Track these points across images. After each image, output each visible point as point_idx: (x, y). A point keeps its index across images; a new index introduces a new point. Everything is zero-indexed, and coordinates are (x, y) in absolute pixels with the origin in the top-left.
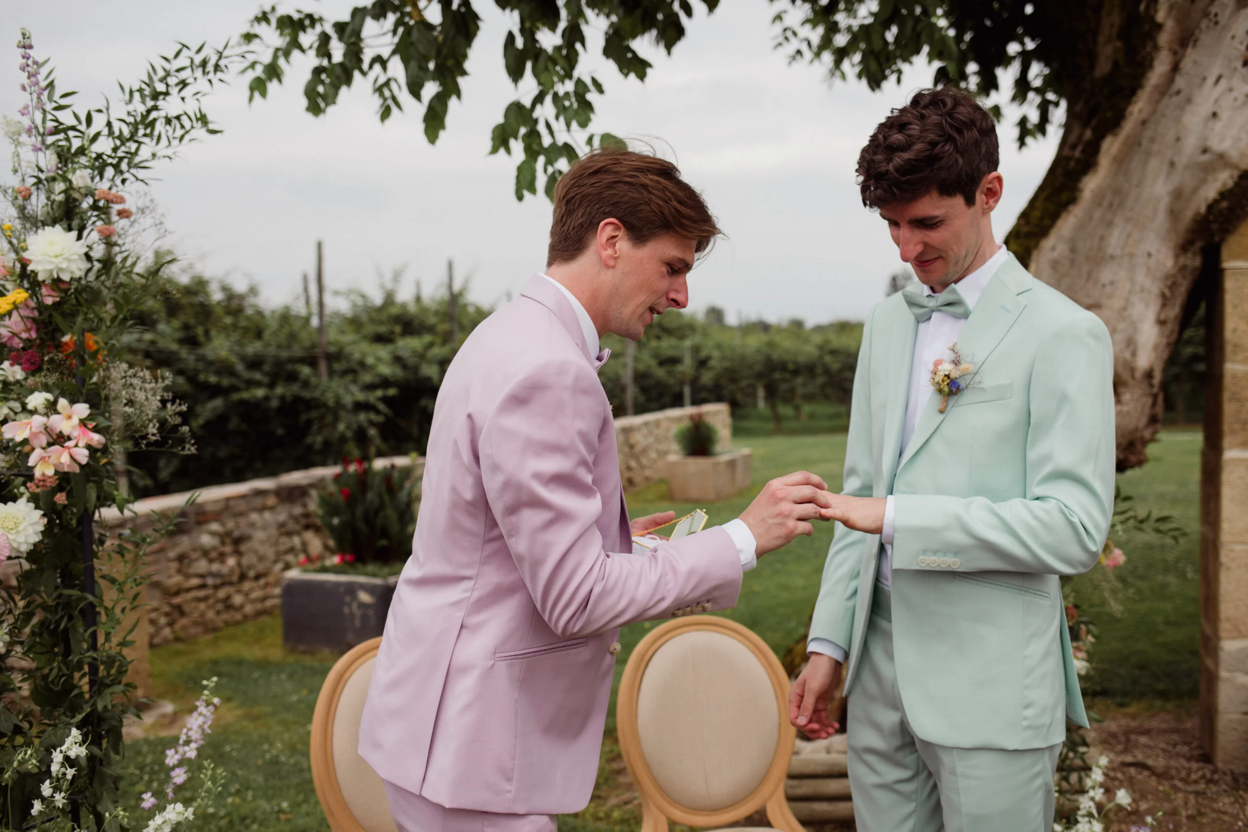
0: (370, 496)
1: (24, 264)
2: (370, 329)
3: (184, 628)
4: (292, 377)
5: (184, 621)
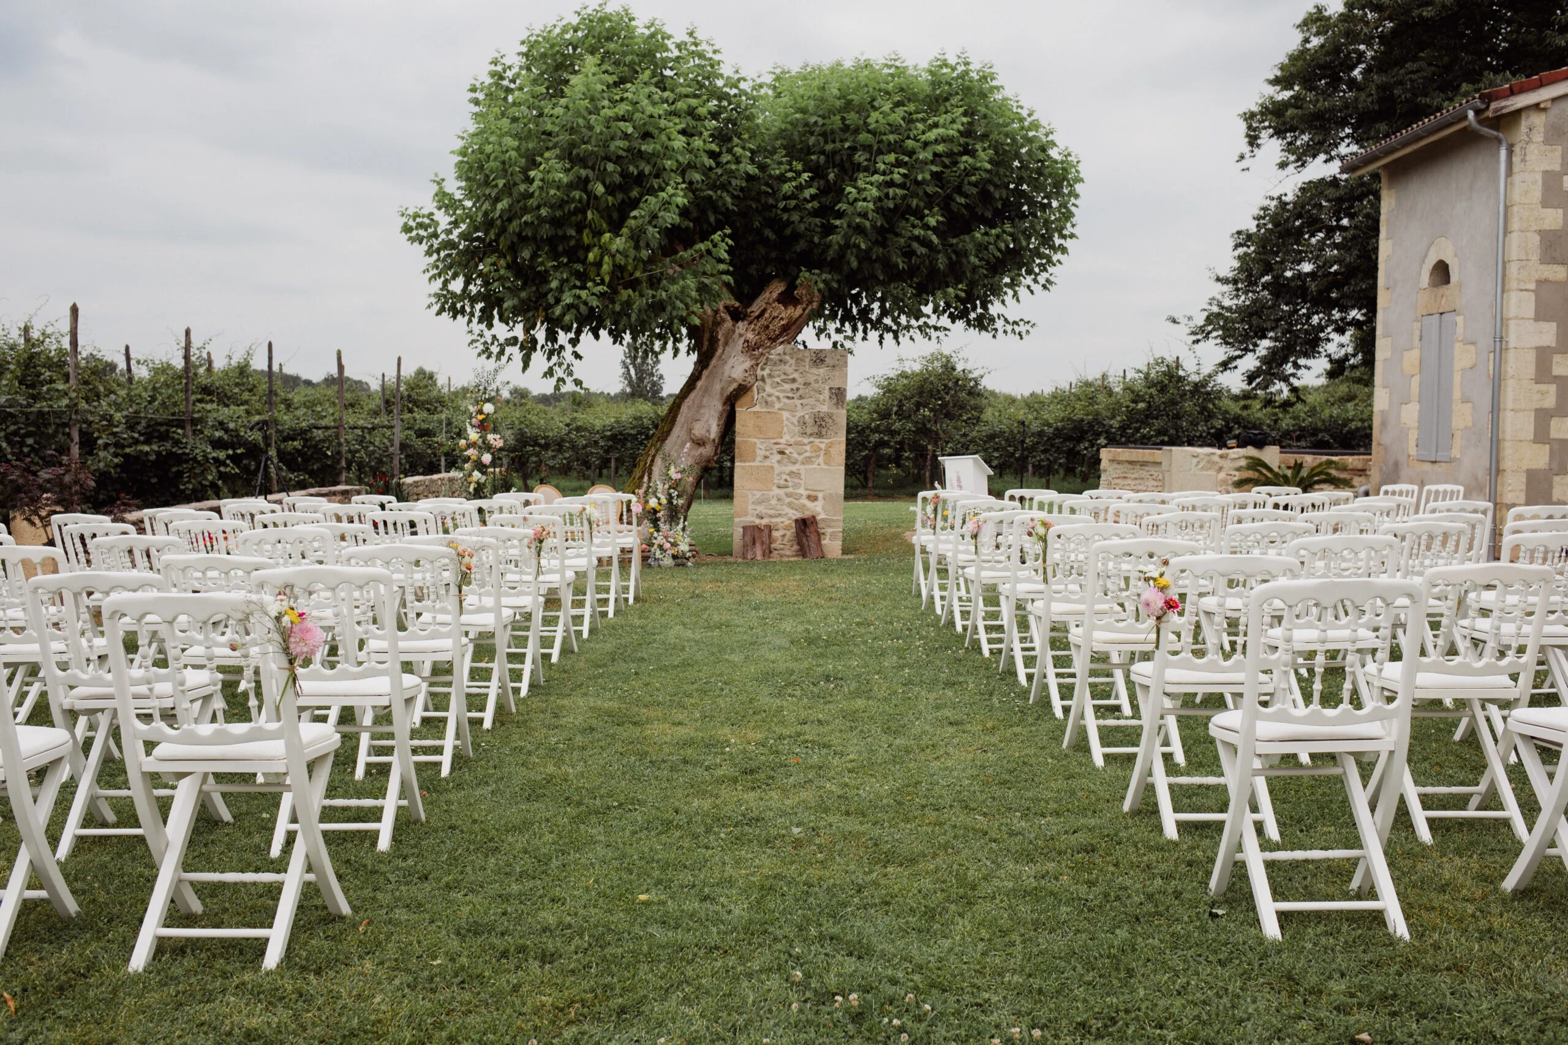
4: (166, 437)
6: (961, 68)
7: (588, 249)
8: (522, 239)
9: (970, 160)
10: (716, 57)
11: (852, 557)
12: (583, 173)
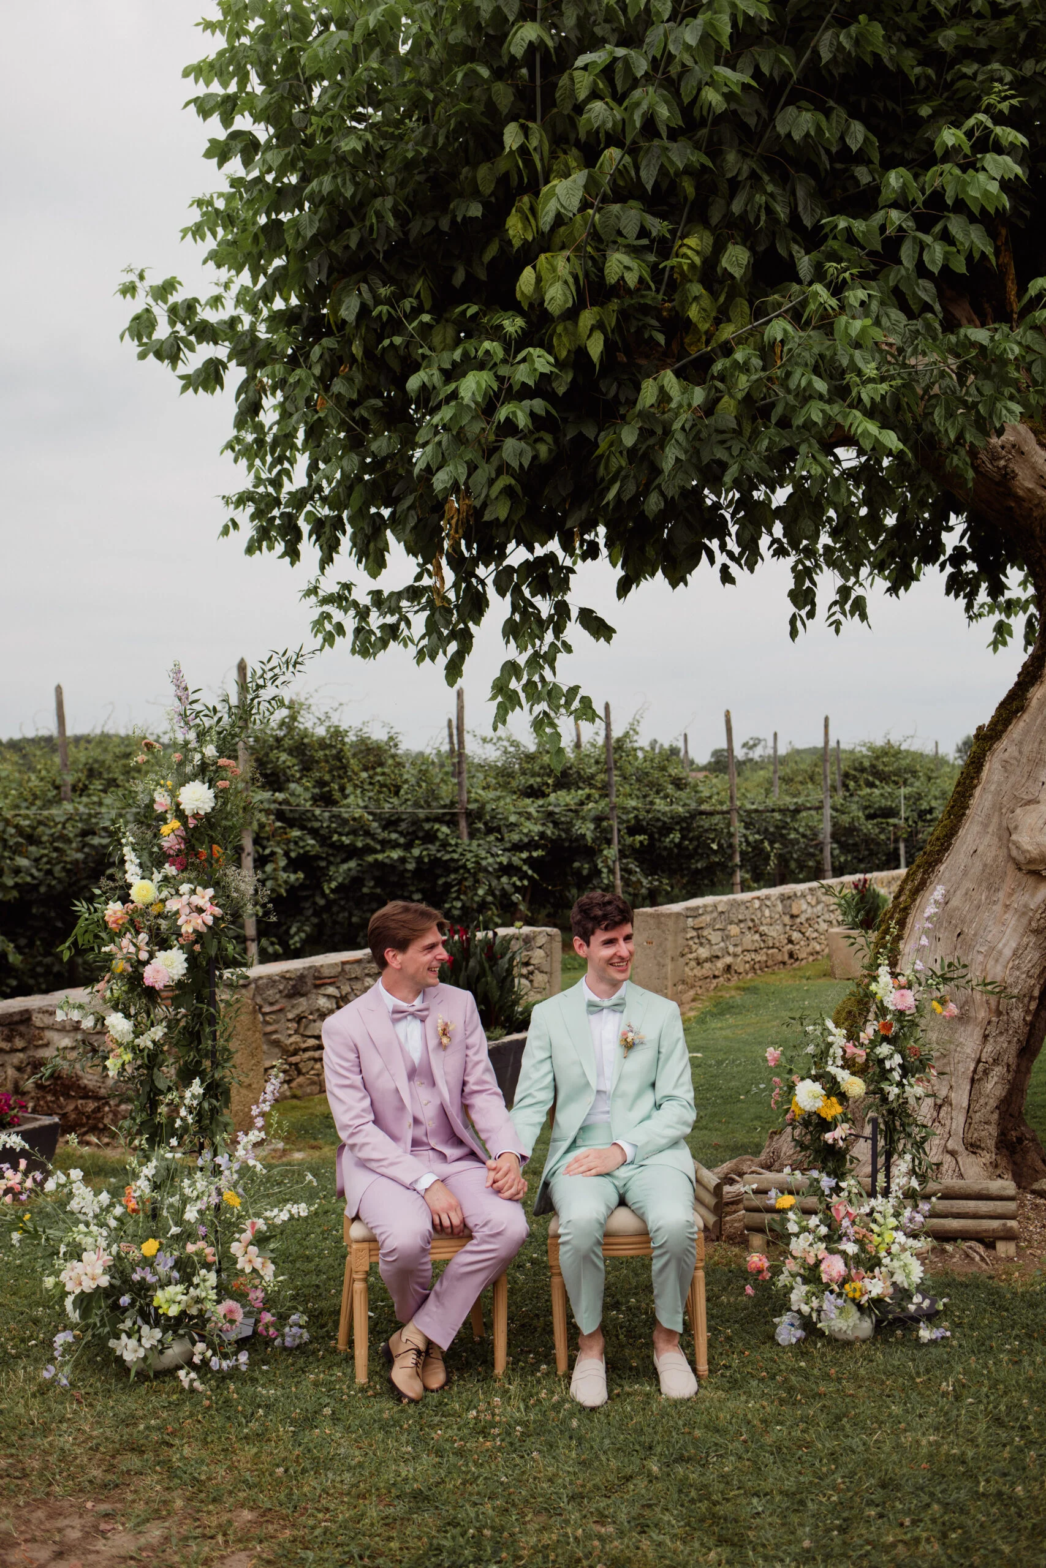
0: (472, 963)
1: (178, 805)
2: (522, 781)
3: (300, 1086)
4: (430, 837)
5: (301, 1079)
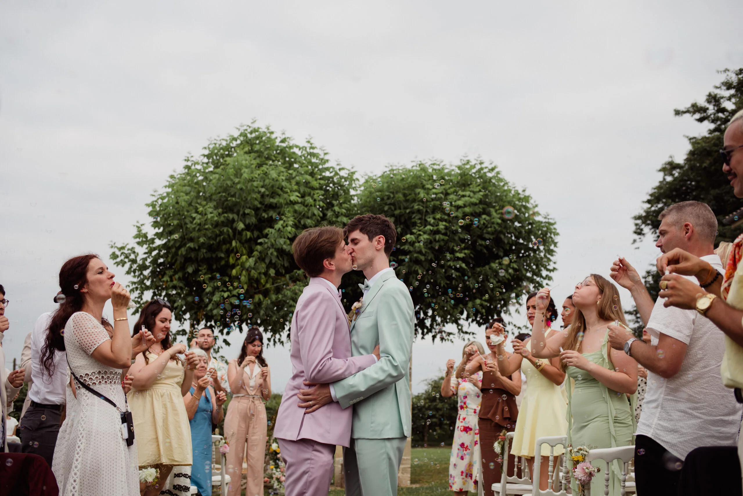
6: (478, 167)
7: (233, 266)
8: (188, 260)
9: (488, 218)
10: (326, 157)
11: (417, 486)
12: (231, 216)
